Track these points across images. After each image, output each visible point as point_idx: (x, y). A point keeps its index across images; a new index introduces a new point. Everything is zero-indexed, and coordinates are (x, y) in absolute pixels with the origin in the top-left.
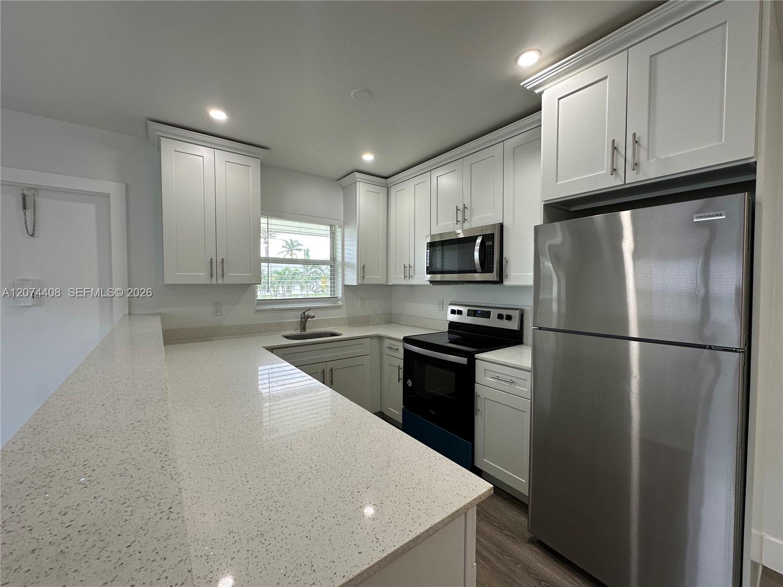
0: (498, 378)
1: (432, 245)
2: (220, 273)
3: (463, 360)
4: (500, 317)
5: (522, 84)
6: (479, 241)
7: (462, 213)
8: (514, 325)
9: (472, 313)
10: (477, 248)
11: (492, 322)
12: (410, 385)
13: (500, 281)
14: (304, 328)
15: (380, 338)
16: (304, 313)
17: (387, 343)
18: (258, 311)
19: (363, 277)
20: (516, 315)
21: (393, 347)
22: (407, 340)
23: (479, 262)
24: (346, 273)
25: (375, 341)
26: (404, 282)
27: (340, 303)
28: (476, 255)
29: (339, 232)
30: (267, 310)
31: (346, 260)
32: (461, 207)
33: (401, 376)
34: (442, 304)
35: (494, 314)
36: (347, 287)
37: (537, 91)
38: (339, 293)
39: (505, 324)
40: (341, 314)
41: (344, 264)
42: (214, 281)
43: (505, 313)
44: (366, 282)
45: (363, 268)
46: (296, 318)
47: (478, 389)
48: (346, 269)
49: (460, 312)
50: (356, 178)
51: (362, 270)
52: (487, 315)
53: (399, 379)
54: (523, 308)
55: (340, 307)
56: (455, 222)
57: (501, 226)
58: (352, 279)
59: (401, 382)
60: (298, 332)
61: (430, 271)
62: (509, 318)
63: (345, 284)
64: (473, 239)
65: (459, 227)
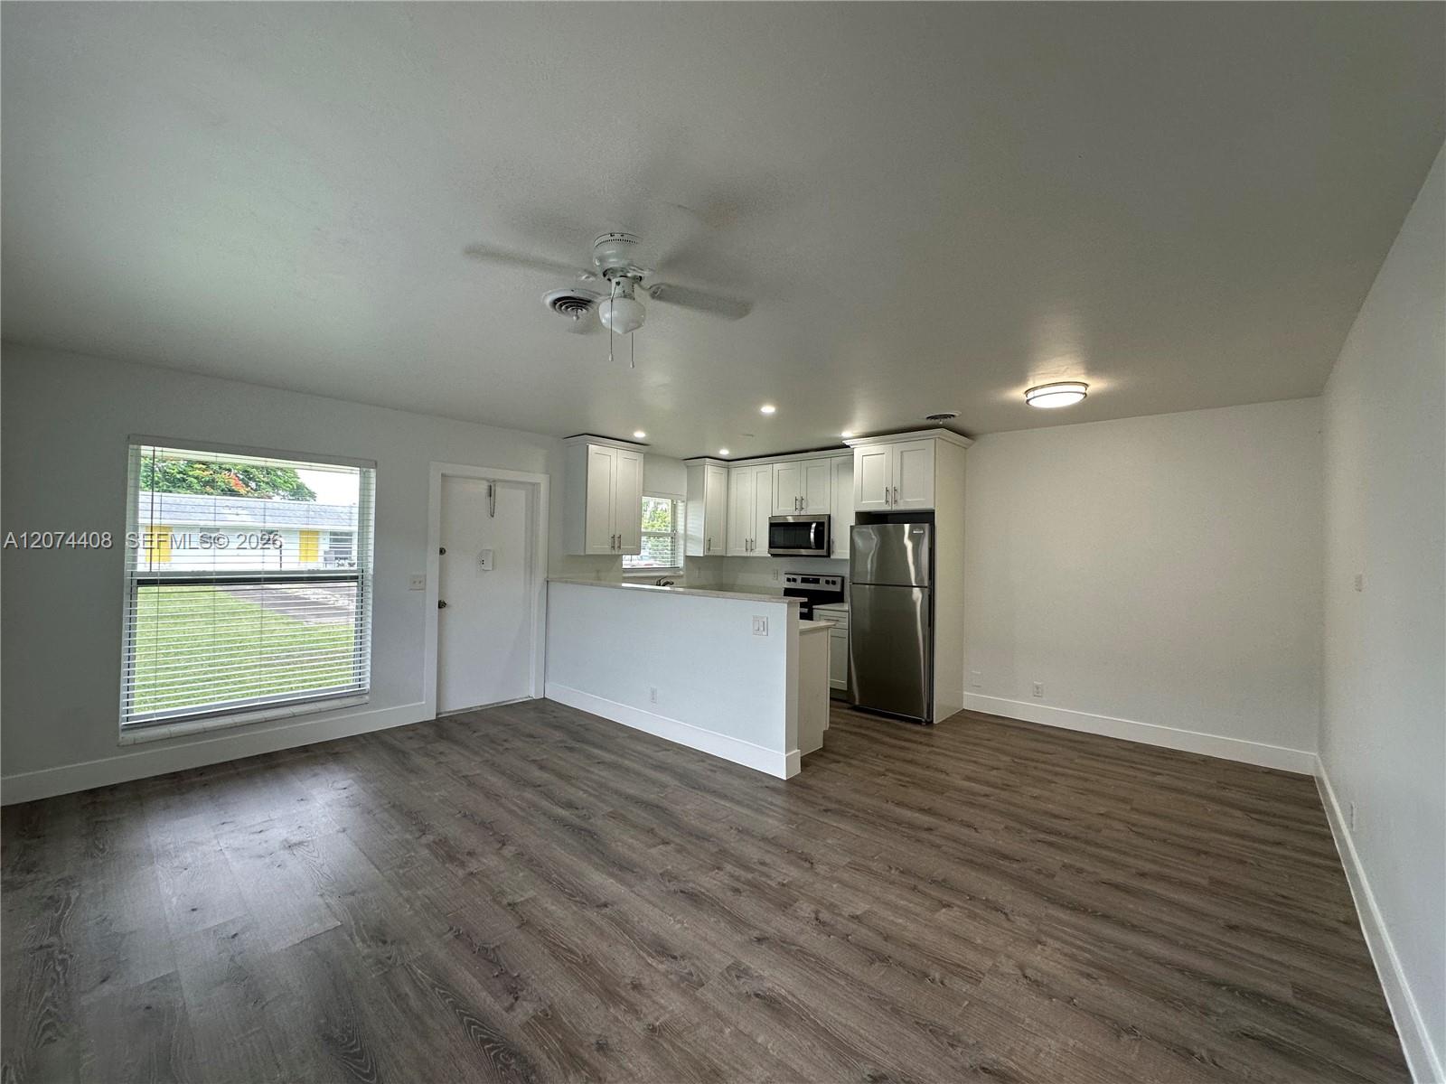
0: (828, 620)
1: (772, 525)
2: (617, 546)
4: (827, 582)
5: (843, 441)
6: (814, 525)
7: (800, 502)
8: (837, 588)
9: (804, 581)
10: (813, 531)
11: (822, 586)
13: (828, 555)
18: (624, 578)
19: (709, 549)
20: (839, 580)
23: (813, 541)
24: (688, 545)
26: (745, 554)
27: (681, 573)
28: (812, 535)
29: (681, 506)
30: (630, 577)
31: (689, 533)
32: (799, 498)
34: (776, 574)
35: (822, 580)
36: (689, 559)
37: (852, 448)
38: (681, 563)
39: (831, 588)
41: (686, 537)
43: (830, 579)
44: (711, 553)
45: (710, 541)
48: (689, 541)
49: (794, 580)
50: (706, 462)
51: (709, 543)
52: (816, 581)
54: (843, 575)
55: (682, 576)
56: (794, 509)
57: (830, 516)
58: (697, 551)
61: (772, 545)
62: (834, 583)
63: (689, 554)
64: (809, 525)
65: (797, 513)
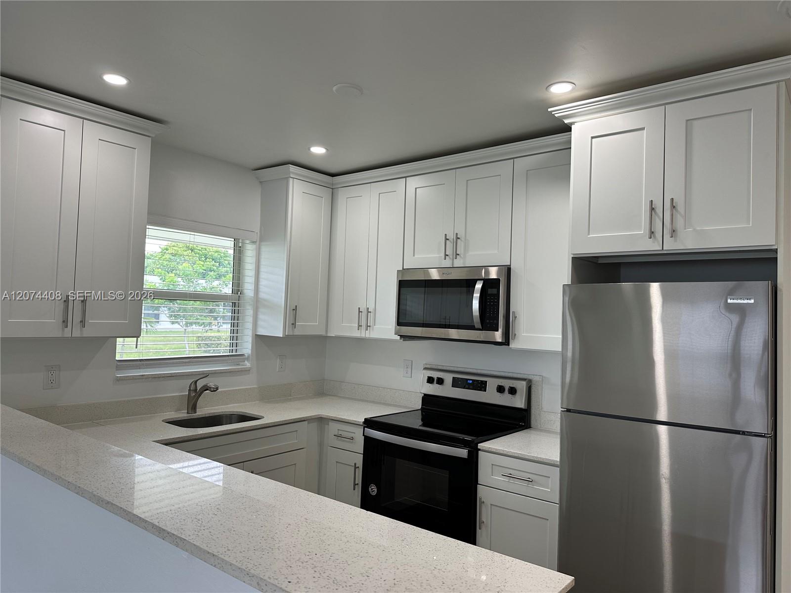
0: (510, 476)
1: (402, 284)
2: (78, 318)
3: (463, 453)
4: (500, 389)
5: (550, 110)
6: (479, 286)
7: (453, 243)
8: (519, 402)
9: (456, 383)
10: (477, 295)
11: (490, 397)
12: (374, 494)
13: (506, 342)
14: (194, 408)
15: (321, 421)
16: (196, 382)
17: (334, 428)
18: (119, 380)
19: (294, 324)
20: (521, 386)
21: (344, 434)
22: (370, 423)
23: (478, 314)
24: (260, 316)
25: (314, 425)
26: (357, 334)
27: (248, 364)
28: (476, 304)
29: (250, 251)
30: (134, 378)
31: (262, 295)
32: (451, 236)
33: (359, 480)
34: (410, 366)
35: (492, 384)
36: (261, 340)
37: (566, 121)
38: (247, 347)
39: (504, 400)
40: (249, 382)
41: (257, 303)
42: (67, 333)
43: (507, 384)
44: (297, 332)
45: (295, 310)
46: (181, 390)
47: (482, 492)
48: (261, 310)
49: (440, 381)
50: (289, 172)
51: (293, 314)
52: (481, 386)
53: (355, 485)
54: (530, 377)
55: (247, 371)
56: (443, 255)
57: (509, 269)
58: (274, 327)
59: (359, 488)
60: (183, 415)
61: (402, 320)
62: (513, 391)
63: (262, 332)
64: (471, 283)
65: (447, 263)
